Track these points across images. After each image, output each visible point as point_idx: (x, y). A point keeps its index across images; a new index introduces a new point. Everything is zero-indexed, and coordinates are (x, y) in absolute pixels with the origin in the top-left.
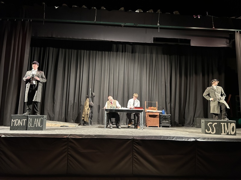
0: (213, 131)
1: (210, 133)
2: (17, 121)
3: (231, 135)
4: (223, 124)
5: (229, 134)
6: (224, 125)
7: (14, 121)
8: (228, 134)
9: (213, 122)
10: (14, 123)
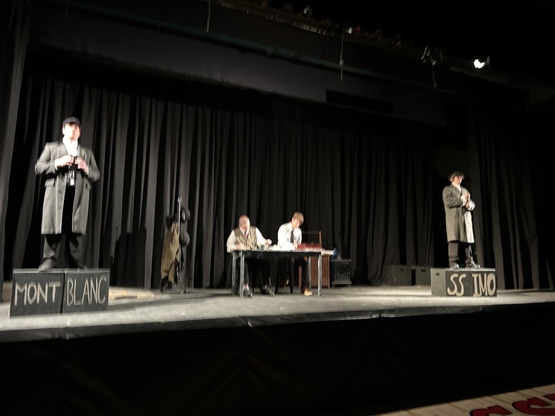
0: (459, 290)
1: (455, 295)
2: (32, 291)
3: (488, 296)
4: (475, 276)
5: (486, 294)
6: (478, 278)
7: (22, 291)
8: (483, 295)
9: (460, 273)
10: (21, 295)
